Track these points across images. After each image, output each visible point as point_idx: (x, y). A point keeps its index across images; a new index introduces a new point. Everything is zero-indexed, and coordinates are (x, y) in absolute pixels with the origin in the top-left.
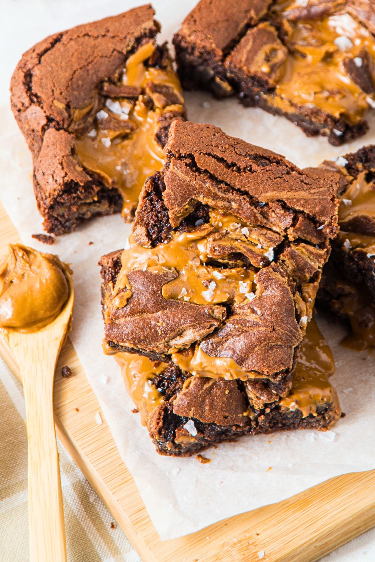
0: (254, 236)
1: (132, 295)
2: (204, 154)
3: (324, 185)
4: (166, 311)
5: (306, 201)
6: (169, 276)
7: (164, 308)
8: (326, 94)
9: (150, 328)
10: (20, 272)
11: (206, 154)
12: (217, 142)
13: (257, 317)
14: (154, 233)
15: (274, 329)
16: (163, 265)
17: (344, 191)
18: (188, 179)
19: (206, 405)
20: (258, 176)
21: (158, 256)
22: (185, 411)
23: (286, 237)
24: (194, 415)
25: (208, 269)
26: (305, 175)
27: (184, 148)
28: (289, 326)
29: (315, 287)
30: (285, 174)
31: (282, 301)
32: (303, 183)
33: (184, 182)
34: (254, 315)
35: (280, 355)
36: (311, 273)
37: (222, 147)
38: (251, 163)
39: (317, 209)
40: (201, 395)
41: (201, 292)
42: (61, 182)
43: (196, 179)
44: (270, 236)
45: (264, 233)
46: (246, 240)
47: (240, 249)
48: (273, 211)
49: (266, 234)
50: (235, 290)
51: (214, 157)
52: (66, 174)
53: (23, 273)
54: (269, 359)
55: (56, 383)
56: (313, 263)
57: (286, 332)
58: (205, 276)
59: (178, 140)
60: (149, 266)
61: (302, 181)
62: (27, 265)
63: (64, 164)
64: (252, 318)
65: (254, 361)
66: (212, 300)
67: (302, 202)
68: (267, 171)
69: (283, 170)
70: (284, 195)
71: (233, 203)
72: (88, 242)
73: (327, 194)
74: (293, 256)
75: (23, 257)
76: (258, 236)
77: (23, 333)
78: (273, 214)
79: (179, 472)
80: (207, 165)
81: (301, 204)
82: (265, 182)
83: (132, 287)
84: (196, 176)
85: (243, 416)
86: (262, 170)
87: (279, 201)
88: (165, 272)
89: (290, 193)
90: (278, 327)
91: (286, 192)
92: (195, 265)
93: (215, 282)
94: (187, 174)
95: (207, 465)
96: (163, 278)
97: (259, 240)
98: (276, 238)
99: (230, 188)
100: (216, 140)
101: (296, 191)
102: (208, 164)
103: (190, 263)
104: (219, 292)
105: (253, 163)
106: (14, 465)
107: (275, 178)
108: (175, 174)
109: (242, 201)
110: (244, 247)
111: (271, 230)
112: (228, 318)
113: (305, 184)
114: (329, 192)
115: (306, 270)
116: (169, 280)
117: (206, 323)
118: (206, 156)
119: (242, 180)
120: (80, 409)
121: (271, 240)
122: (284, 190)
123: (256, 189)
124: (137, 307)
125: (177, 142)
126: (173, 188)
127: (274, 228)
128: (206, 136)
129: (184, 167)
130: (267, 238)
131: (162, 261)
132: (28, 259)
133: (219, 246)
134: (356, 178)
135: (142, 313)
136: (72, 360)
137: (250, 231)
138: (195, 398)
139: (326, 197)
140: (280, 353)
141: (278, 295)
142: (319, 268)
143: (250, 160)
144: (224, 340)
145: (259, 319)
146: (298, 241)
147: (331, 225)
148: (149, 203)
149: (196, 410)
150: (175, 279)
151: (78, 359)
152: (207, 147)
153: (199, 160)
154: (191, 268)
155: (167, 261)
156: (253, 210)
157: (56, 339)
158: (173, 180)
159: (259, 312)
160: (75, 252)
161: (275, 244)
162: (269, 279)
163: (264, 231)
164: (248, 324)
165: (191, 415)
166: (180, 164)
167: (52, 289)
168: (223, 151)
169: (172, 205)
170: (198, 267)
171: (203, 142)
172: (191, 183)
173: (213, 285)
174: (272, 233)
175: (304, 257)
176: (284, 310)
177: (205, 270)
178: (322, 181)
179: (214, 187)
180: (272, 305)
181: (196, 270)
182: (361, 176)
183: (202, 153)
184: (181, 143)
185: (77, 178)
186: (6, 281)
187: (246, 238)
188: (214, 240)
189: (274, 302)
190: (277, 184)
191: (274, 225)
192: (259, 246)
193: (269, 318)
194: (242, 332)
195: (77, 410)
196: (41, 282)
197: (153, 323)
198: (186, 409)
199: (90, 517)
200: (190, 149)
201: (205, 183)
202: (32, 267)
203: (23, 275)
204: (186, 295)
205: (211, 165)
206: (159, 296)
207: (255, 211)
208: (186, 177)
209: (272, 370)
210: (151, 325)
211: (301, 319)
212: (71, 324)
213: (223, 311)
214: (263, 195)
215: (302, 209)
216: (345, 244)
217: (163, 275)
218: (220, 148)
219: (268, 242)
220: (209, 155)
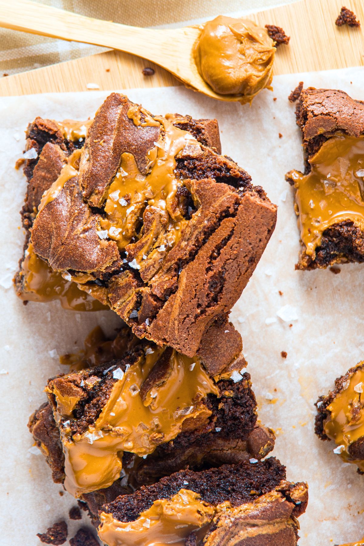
0: (155, 255)
1: (135, 126)
2: (234, 227)
3: (180, 336)
4: (111, 152)
5: (169, 314)
6: (142, 164)
7: (114, 150)
8: (356, 405)
9: (102, 133)
10: (248, 52)
11: (233, 230)
12: (242, 243)
13: (79, 233)
14: (189, 163)
15: (63, 244)
16: (156, 162)
17: (205, 368)
18: (216, 206)
19: (45, 173)
20: (202, 275)
21: (165, 161)
22: (45, 152)
23: (146, 285)
24: (41, 160)
25: (140, 204)
26: (194, 321)
27: (243, 209)
28: (62, 260)
29: (103, 300)
30: (198, 301)
31: (84, 259)
32: (186, 316)
33: (215, 201)
34: (81, 231)
35: (44, 244)
36: (111, 299)
37: (237, 248)
38: (215, 271)
39: (160, 322)
40: (54, 170)
41: (120, 190)
42: (309, 109)
43: (213, 213)
44: (151, 270)
45: (155, 265)
46: (154, 247)
47: (145, 237)
48: (169, 280)
49: (154, 267)
50: (115, 222)
51: (230, 237)
52: (315, 116)
53: (246, 55)
54: (43, 232)
55: (142, 60)
56: (119, 303)
57: (58, 255)
58: (135, 198)
59: (252, 206)
60: (158, 149)
61: (188, 316)
62: (251, 61)
63: (328, 117)
64: (80, 228)
65: (45, 219)
66: (110, 198)
67: (169, 310)
68: (204, 284)
69: (203, 301)
70: (179, 294)
71: (186, 243)
72: (282, 134)
73: (171, 336)
74: (128, 286)
75: (261, 59)
76: (154, 259)
77: (195, 43)
78: (167, 279)
79: (15, 139)
80: (223, 227)
81: (168, 307)
82: (195, 280)
83: (143, 127)
84: (216, 214)
85: (33, 206)
86: (206, 279)
87: (177, 287)
88: (147, 162)
89: (179, 300)
90: (64, 249)
91: (182, 297)
92: (147, 192)
93: (126, 205)
94: (221, 206)
95: (14, 165)
96: (141, 157)
97: (151, 258)
98: (147, 275)
99: (199, 245)
100: (244, 243)
101: (180, 307)
102: (224, 229)
103: (149, 188)
104: (115, 206)
105: (215, 273)
106: (91, 8)
107: (196, 290)
108: (224, 195)
109: (185, 252)
110: (146, 242)
111: (156, 273)
112: (90, 207)
113: (185, 319)
114: (172, 339)
115: (114, 295)
116: (139, 164)
117: (86, 184)
118: (231, 229)
119: (203, 257)
120: (109, 74)
121: (147, 269)
122: (184, 295)
123: (193, 269)
124: (123, 127)
125: (250, 204)
126: (213, 189)
127: (157, 276)
128: (250, 235)
129: (227, 204)
130: (150, 266)
131: (160, 162)
132: (258, 63)
133: (153, 218)
134: (215, 384)
135: (118, 130)
136: (162, 81)
137: (162, 253)
138: (53, 165)
139: (168, 334)
140: (45, 245)
141: (91, 257)
142: (114, 308)
143: (218, 271)
144: (73, 198)
145: (76, 233)
146: (139, 295)
147: (144, 332)
148: (216, 166)
149: (44, 162)
150: (139, 170)
151: (160, 86)
152: (239, 233)
153: (230, 221)
154: (144, 187)
155: (158, 167)
156: (174, 260)
157: (178, 70)
158: (219, 191)
159: (82, 236)
160: (274, 118)
161: (142, 272)
162: (107, 254)
163: (157, 266)
164: (75, 222)
165: (42, 157)
166: (231, 202)
167: (220, 77)
168: (232, 247)
169: (200, 184)
170: (144, 194)
171: (244, 230)
172: (211, 207)
173: (123, 202)
174: (153, 273)
175: (126, 297)
176: (76, 259)
177: (140, 200)
178: (185, 336)
179: (202, 228)
180: (83, 249)
181: (142, 192)
182: (216, 390)
183: (235, 225)
184: (249, 208)
185: (308, 125)
186: (243, 38)
187: (156, 248)
188: (161, 216)
189: (86, 251)
190: (190, 291)
191: (160, 278)
192: (145, 257)
193: (73, 243)
194: (70, 215)
195: (108, 71)
196: (229, 68)
197: (105, 137)
198: (47, 154)
199: (21, 59)
200: (241, 215)
201: (208, 220)
202: (249, 65)
203: (244, 55)
204: (121, 175)
205: (222, 232)
206: (125, 149)
207: (173, 262)
208: (218, 204)
209: (33, 233)
210: (104, 135)
211: (69, 274)
212: (190, 88)
213: (93, 204)
214: (186, 274)
215: (164, 307)
216: (150, 349)
217: (145, 159)
218: (236, 245)
219: (146, 267)
220: (232, 232)
